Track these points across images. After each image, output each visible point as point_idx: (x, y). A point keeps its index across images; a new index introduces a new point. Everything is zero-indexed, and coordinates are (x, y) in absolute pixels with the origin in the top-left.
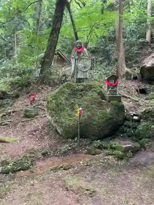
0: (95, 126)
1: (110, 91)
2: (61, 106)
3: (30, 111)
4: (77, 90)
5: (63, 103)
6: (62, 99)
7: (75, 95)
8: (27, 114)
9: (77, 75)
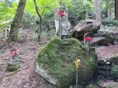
0: (85, 73)
1: (88, 45)
2: (53, 59)
3: (13, 64)
4: (64, 44)
5: (54, 56)
6: (53, 53)
7: (63, 48)
8: (11, 67)
9: (61, 33)
